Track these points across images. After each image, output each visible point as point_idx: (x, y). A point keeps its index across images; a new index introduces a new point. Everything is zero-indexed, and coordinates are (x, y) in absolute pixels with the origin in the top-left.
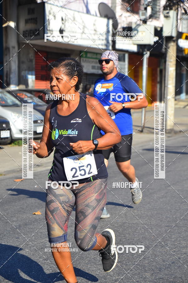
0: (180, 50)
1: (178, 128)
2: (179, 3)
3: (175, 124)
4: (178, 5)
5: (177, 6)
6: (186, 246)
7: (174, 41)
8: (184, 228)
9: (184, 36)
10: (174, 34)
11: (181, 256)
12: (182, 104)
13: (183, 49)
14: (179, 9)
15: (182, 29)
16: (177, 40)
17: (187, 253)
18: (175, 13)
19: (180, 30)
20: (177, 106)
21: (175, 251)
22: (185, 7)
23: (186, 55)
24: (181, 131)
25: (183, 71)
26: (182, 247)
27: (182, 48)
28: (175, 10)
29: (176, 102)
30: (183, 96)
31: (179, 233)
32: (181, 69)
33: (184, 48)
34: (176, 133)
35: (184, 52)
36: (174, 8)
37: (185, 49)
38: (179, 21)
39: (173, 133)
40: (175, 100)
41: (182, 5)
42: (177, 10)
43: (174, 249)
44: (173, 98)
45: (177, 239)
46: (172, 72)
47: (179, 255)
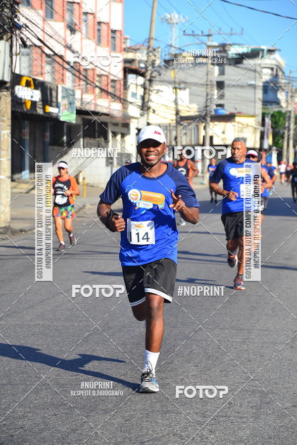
0: (17, 102)
1: (17, 226)
2: (14, 30)
3: (12, 219)
4: (12, 33)
5: (9, 34)
6: (23, 416)
7: (7, 89)
8: (21, 387)
9: (24, 82)
10: (7, 78)
11: (15, 432)
12: (25, 187)
13: (23, 101)
14: (14, 39)
15: (20, 71)
16: (13, 87)
17: (25, 427)
18: (8, 44)
19: (17, 72)
20: (15, 190)
21: (5, 425)
22: (22, 36)
23: (27, 110)
24: (21, 231)
25: (24, 135)
26: (16, 418)
27: (21, 99)
28: (7, 40)
29: (14, 184)
30: (26, 174)
31: (13, 395)
32: (21, 132)
33: (25, 100)
34: (14, 232)
35: (24, 105)
36: (5, 37)
37: (27, 101)
38: (14, 57)
39: (9, 232)
40: (13, 180)
41: (18, 32)
42: (10, 40)
43: (4, 421)
44: (9, 177)
45: (9, 404)
46: (6, 137)
47: (12, 431)
